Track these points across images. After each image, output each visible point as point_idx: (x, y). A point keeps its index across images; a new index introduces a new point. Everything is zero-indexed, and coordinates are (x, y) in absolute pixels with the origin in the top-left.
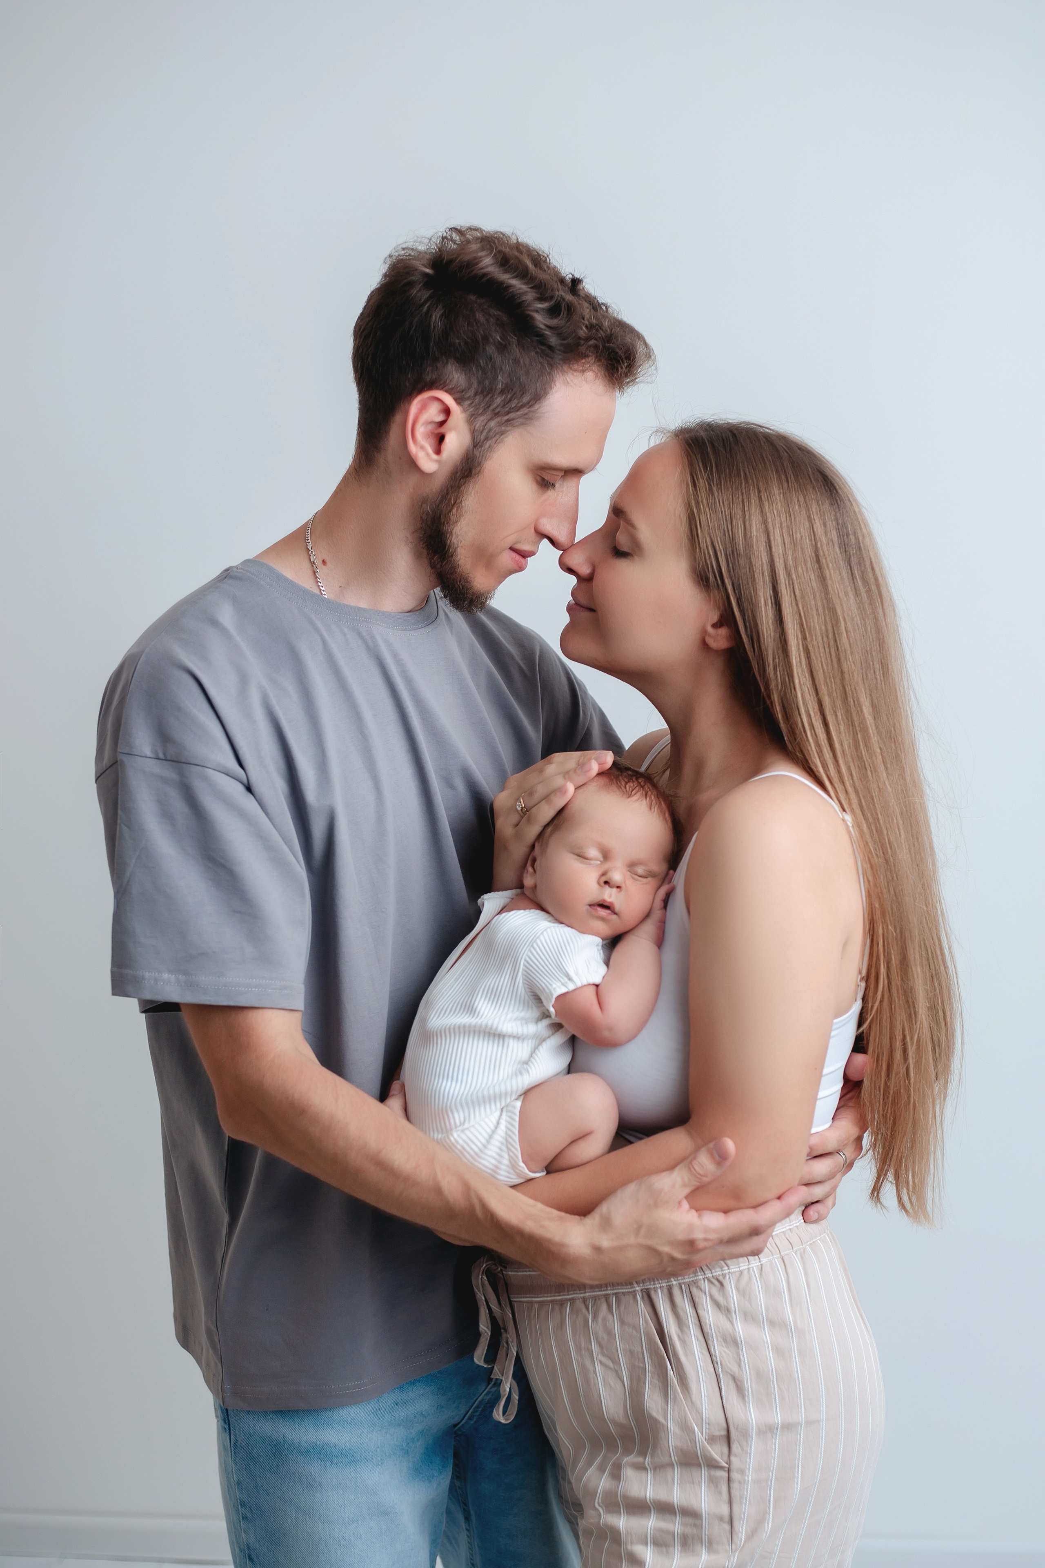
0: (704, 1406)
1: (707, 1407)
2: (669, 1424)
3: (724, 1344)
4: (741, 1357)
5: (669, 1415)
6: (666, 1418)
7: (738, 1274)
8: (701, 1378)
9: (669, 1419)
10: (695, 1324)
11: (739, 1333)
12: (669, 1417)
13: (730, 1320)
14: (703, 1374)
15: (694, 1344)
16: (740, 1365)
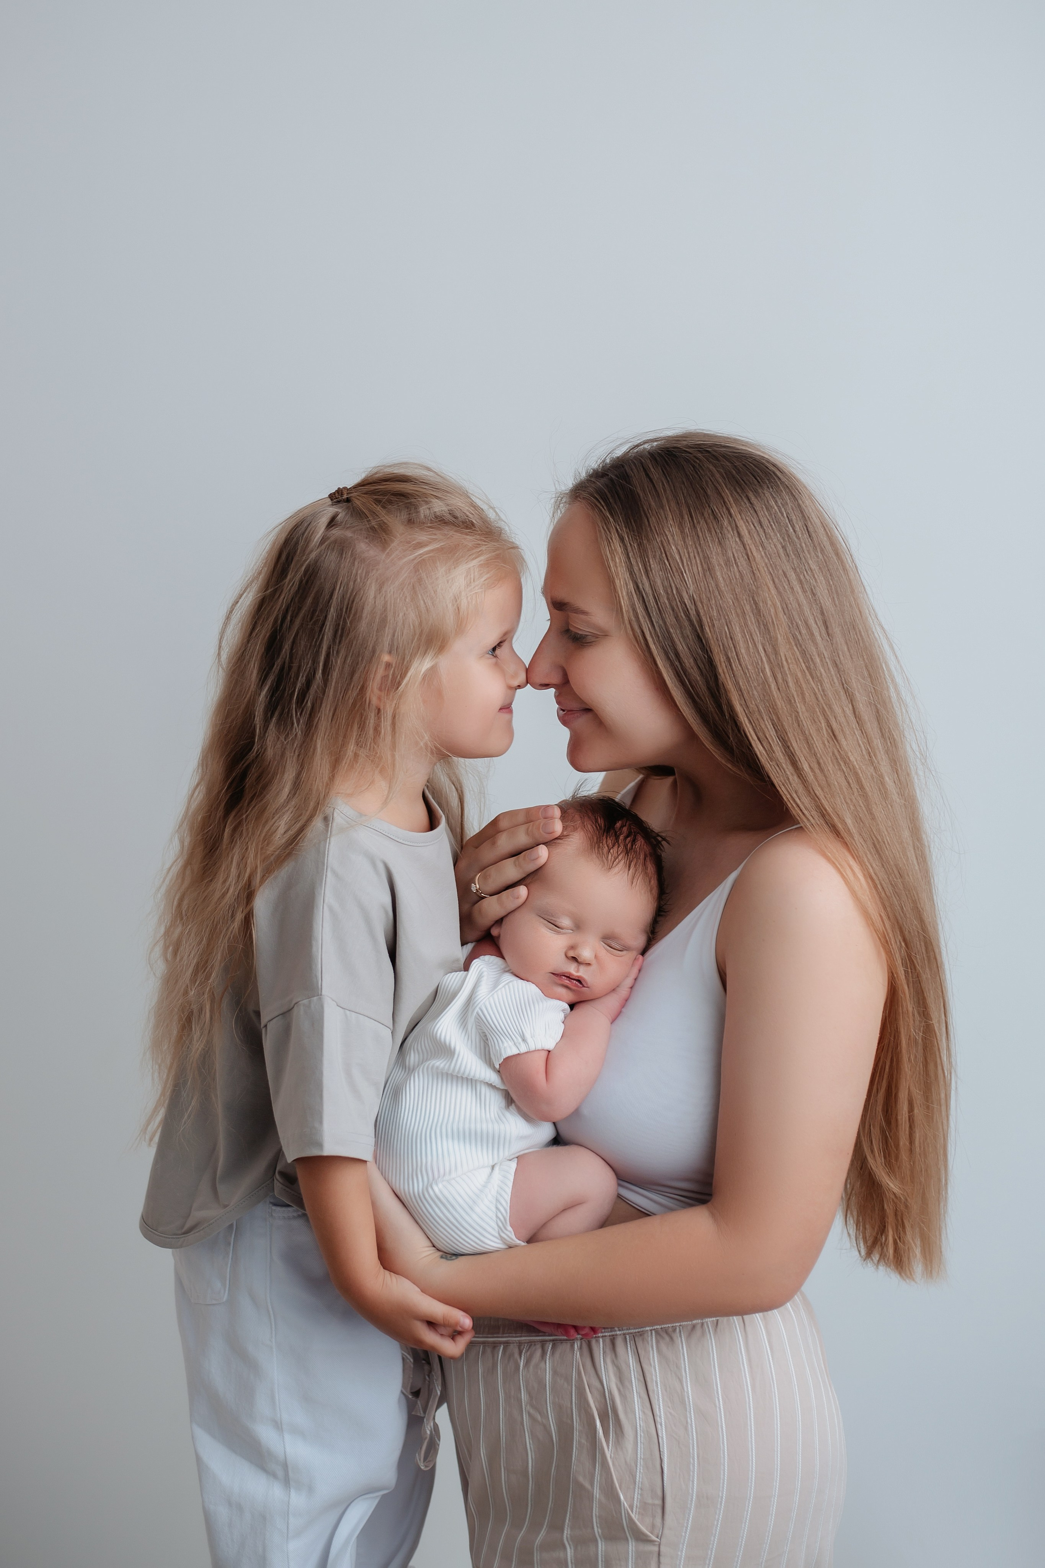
0: (638, 1468)
1: (641, 1471)
2: (595, 1491)
3: (670, 1405)
4: (689, 1419)
5: (596, 1480)
6: (592, 1485)
7: (689, 1328)
8: (639, 1439)
9: (595, 1486)
10: (639, 1380)
11: (688, 1393)
12: (596, 1483)
13: (679, 1378)
14: (642, 1434)
15: (636, 1402)
16: (686, 1429)
